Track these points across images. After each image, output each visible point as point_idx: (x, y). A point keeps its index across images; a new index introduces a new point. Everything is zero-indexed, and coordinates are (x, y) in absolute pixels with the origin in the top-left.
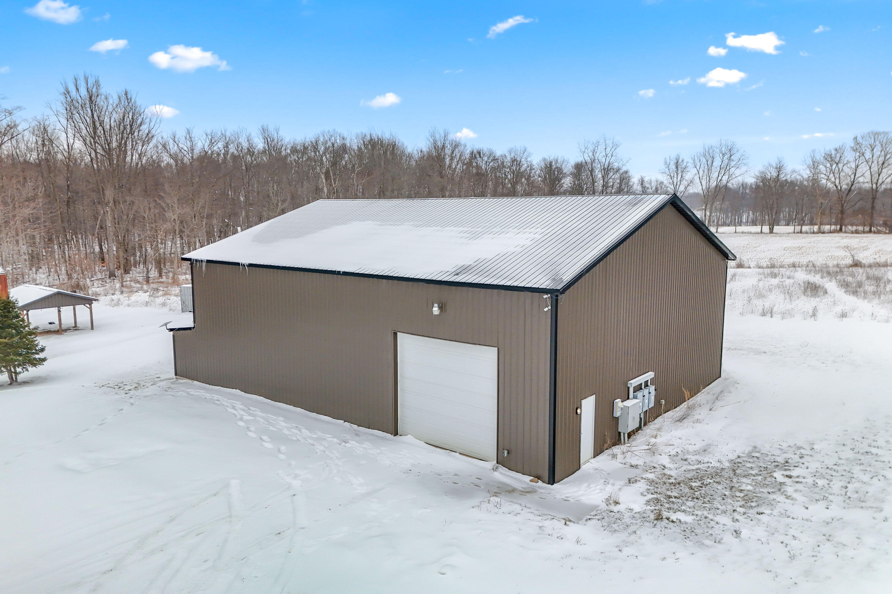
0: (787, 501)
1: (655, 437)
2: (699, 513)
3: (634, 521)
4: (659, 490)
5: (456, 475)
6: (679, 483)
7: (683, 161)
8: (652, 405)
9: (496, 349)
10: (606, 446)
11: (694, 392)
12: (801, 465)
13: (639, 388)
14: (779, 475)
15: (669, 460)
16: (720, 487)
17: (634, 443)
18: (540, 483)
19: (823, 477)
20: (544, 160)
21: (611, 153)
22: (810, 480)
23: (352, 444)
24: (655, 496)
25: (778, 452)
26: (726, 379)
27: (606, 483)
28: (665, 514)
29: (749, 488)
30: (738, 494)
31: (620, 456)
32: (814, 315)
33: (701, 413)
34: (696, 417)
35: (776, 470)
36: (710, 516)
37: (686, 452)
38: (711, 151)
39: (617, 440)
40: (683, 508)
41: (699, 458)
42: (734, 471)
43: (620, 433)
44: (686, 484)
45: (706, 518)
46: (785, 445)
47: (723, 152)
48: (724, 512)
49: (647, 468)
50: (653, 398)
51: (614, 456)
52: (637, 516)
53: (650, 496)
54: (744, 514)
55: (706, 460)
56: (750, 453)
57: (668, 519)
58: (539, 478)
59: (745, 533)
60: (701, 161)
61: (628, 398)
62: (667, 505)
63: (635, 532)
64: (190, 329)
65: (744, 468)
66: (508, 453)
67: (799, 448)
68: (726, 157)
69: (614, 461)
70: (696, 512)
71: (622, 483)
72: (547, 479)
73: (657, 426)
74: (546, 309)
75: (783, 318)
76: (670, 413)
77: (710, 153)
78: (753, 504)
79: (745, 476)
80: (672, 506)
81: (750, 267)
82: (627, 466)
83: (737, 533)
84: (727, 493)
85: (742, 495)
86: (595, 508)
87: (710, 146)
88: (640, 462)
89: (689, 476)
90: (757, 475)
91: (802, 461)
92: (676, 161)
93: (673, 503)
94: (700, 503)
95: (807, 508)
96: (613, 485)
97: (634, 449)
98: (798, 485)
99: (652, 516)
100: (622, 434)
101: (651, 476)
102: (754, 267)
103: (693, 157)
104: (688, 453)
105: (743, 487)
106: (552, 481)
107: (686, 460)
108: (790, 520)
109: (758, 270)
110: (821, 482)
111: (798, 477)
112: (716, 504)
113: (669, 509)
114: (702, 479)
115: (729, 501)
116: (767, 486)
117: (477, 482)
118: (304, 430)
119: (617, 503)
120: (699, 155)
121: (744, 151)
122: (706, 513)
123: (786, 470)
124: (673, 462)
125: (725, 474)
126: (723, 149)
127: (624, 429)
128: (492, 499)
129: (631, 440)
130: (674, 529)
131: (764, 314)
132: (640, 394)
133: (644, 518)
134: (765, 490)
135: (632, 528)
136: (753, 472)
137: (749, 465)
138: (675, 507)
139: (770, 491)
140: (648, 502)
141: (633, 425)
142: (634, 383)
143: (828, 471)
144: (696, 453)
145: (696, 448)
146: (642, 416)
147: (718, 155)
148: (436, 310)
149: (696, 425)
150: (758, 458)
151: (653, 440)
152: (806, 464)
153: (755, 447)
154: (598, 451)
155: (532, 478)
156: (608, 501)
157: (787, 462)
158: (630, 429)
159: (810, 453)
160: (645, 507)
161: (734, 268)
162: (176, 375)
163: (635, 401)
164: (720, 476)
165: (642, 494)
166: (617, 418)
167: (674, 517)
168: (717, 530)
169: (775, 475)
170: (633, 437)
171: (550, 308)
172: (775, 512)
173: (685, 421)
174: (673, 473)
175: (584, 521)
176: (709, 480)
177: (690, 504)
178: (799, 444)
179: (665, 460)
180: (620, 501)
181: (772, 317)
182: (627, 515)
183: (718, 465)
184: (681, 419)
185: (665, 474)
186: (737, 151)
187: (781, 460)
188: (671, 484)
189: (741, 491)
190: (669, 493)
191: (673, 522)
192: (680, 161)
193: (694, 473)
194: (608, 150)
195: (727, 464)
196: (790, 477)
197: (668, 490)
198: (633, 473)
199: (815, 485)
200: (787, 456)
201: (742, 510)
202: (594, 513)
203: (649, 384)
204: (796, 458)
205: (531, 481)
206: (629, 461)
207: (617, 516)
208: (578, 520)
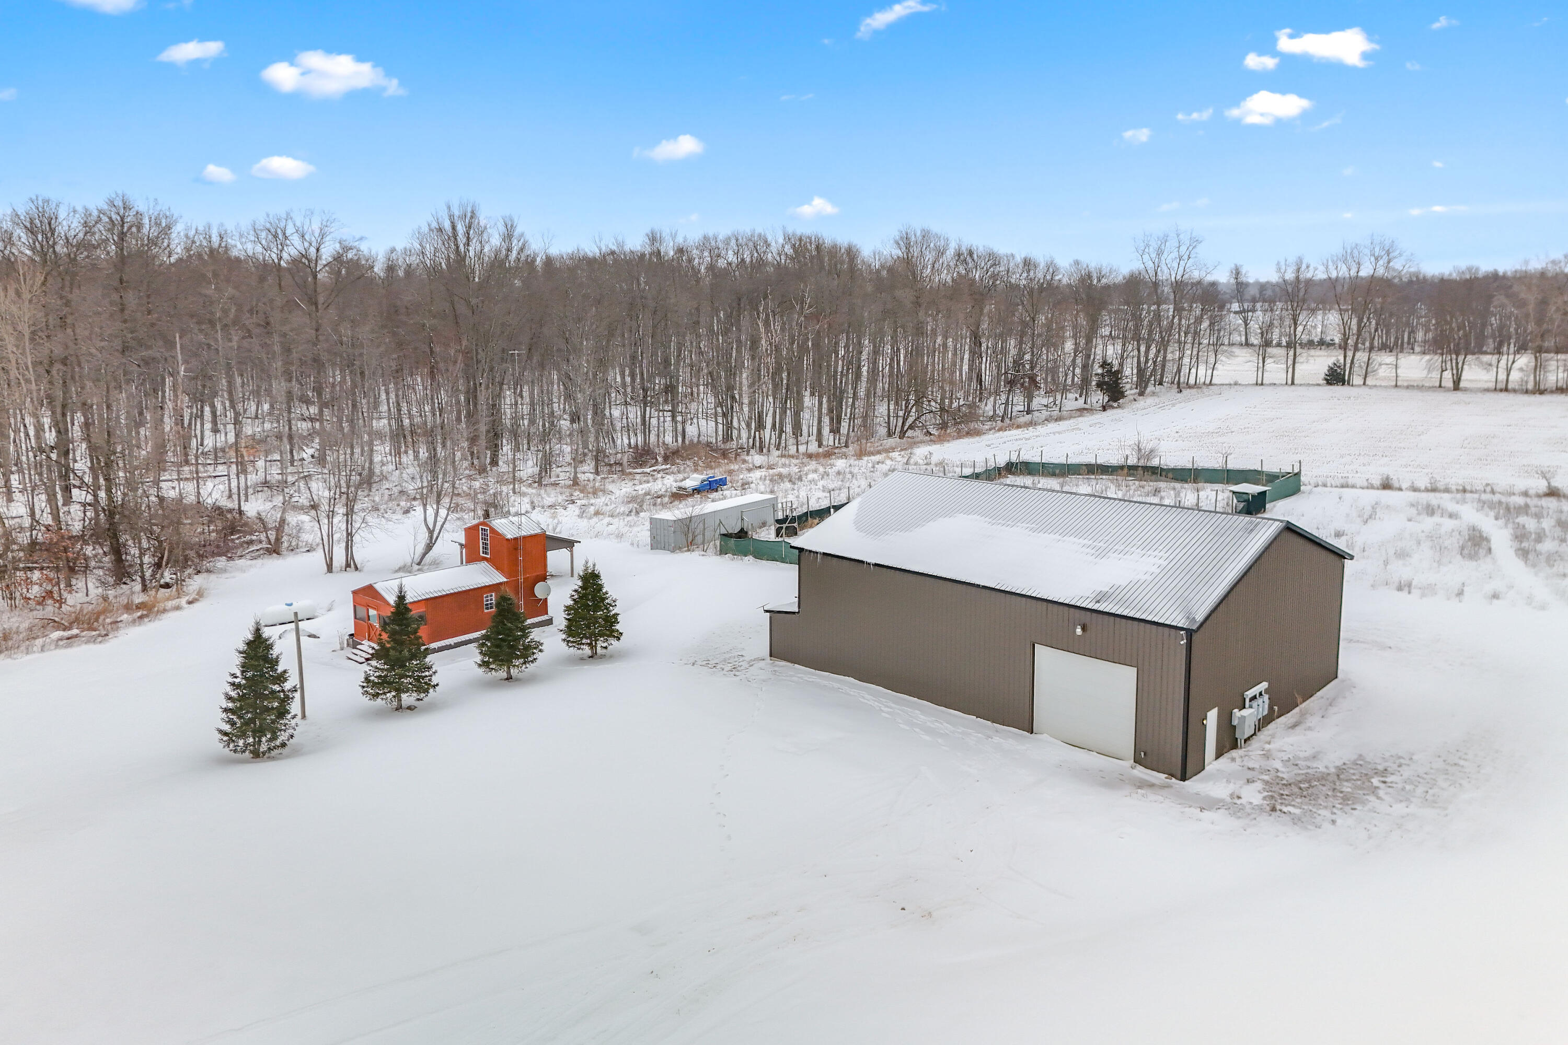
0: (1378, 801)
1: (1269, 743)
2: (1306, 807)
3: (1254, 811)
4: (1273, 789)
5: (1101, 771)
6: (1290, 785)
7: (1308, 267)
8: (1266, 712)
9: (1135, 669)
10: (1225, 750)
11: (1307, 696)
12: (1397, 773)
13: (1254, 698)
14: (1375, 781)
15: (1281, 765)
16: (1324, 788)
17: (1249, 748)
18: (1174, 780)
19: (1412, 783)
20: (1077, 263)
21: (1188, 253)
22: (1400, 786)
23: (997, 739)
24: (1270, 794)
25: (1378, 761)
26: (1343, 681)
27: (1228, 781)
28: (1278, 807)
29: (1349, 790)
30: (1339, 794)
31: (1238, 760)
32: (1460, 593)
33: (1312, 721)
34: (1308, 724)
35: (1375, 776)
36: (1314, 810)
37: (1297, 757)
38: (1356, 253)
39: (1234, 745)
40: (1293, 803)
41: (1309, 764)
42: (1338, 776)
43: (1237, 739)
44: (1296, 785)
45: (1311, 811)
46: (1387, 755)
47: (1376, 254)
48: (1326, 807)
49: (1263, 771)
50: (1266, 706)
51: (1233, 760)
52: (1256, 807)
53: (1266, 794)
54: (1341, 809)
55: (1315, 765)
56: (1355, 760)
57: (1281, 810)
58: (1173, 775)
59: (1339, 822)
60: (1339, 268)
61: (1244, 708)
62: (1280, 801)
63: (1255, 819)
64: (794, 613)
65: (1347, 774)
66: (1145, 755)
67: (1400, 757)
68: (1381, 262)
69: (1233, 764)
70: (1303, 807)
71: (1242, 782)
72: (1179, 776)
73: (1270, 732)
74: (1182, 643)
75: (1423, 595)
76: (1282, 719)
77: (1355, 255)
78: (1349, 802)
79: (1347, 781)
80: (1283, 801)
81: (1400, 489)
82: (1245, 768)
83: (1334, 822)
84: (1329, 793)
85: (1341, 795)
86: (1222, 800)
87: (1354, 245)
88: (1257, 766)
89: (1299, 778)
90: (1358, 780)
91: (1399, 769)
92: (1295, 268)
93: (1285, 799)
94: (1307, 800)
95: (1391, 806)
96: (1235, 784)
97: (1250, 753)
98: (1390, 789)
99: (1268, 808)
100: (1239, 740)
101: (1266, 778)
102: (1406, 489)
103: (1325, 262)
104: (1299, 759)
105: (1344, 789)
106: (1183, 778)
107: (1297, 765)
108: (1376, 814)
109: (1412, 494)
110: (1408, 787)
111: (1391, 782)
112: (1320, 801)
113: (1282, 804)
114: (1309, 782)
115: (1331, 799)
116: (1364, 789)
117: (1121, 777)
118: (945, 724)
119: (1239, 798)
120: (1335, 259)
121: (1412, 254)
122: (1310, 808)
123: (1383, 776)
124: (1285, 766)
125: (1330, 778)
126: (1377, 249)
127: (1241, 735)
128: (1139, 790)
129: (1247, 744)
130: (1286, 818)
131: (1400, 588)
132: (1255, 704)
133: (1260, 808)
134: (1361, 792)
135: (1253, 816)
136: (1354, 778)
137: (1352, 771)
138: (1287, 802)
139: (1366, 792)
140: (1264, 798)
141: (1248, 732)
142: (1250, 694)
143: (1418, 778)
144: (1306, 759)
145: (1307, 754)
146: (1257, 723)
147: (1367, 259)
148: (1079, 631)
149: (1308, 732)
150: (1361, 765)
151: (1267, 747)
152: (1402, 772)
153: (1361, 755)
154: (1219, 755)
155: (1166, 776)
156: (1232, 796)
157: (1386, 770)
158: (1246, 737)
159: (1407, 762)
160: (1262, 802)
161: (1378, 489)
162: (771, 656)
163: (1251, 711)
164: (1326, 780)
165: (1259, 792)
166: (1235, 727)
167: (1285, 809)
168: (1318, 820)
169: (1373, 780)
170: (1248, 742)
171: (1185, 641)
172: (1366, 808)
173: (1297, 728)
174: (1284, 776)
175: (1214, 809)
176: (1316, 783)
177: (1299, 800)
178: (1400, 754)
179: (1278, 764)
180: (1242, 796)
181: (1409, 593)
182: (1248, 807)
183: (1324, 770)
184: (1294, 726)
185: (1278, 777)
186: (1400, 255)
187: (1381, 768)
188: (1284, 785)
189: (1341, 792)
190: (1282, 792)
191: (1284, 813)
192: (1304, 266)
193: (1304, 776)
194: (1183, 249)
195: (1333, 770)
196: (1384, 782)
197: (1280, 789)
198: (1250, 774)
199: (1403, 789)
200: (1387, 764)
201: (1340, 806)
202: (1221, 804)
203: (1263, 693)
204: (1395, 767)
205: (1166, 778)
206: (1246, 764)
207: (1241, 807)
208: (1209, 809)
